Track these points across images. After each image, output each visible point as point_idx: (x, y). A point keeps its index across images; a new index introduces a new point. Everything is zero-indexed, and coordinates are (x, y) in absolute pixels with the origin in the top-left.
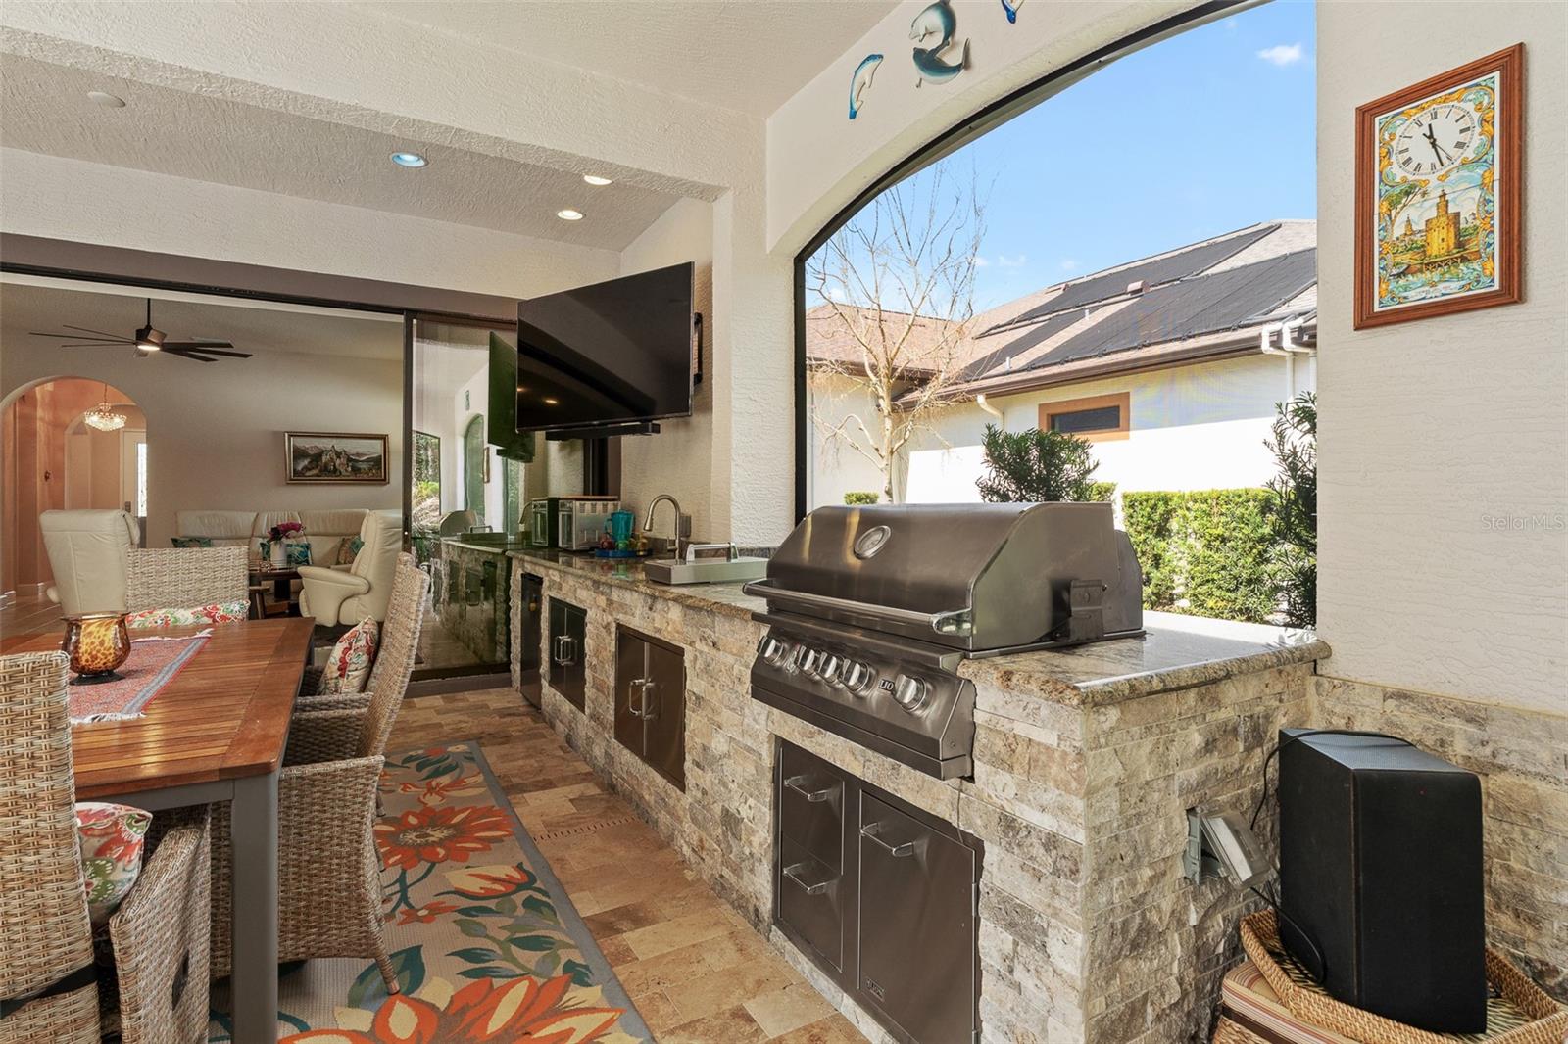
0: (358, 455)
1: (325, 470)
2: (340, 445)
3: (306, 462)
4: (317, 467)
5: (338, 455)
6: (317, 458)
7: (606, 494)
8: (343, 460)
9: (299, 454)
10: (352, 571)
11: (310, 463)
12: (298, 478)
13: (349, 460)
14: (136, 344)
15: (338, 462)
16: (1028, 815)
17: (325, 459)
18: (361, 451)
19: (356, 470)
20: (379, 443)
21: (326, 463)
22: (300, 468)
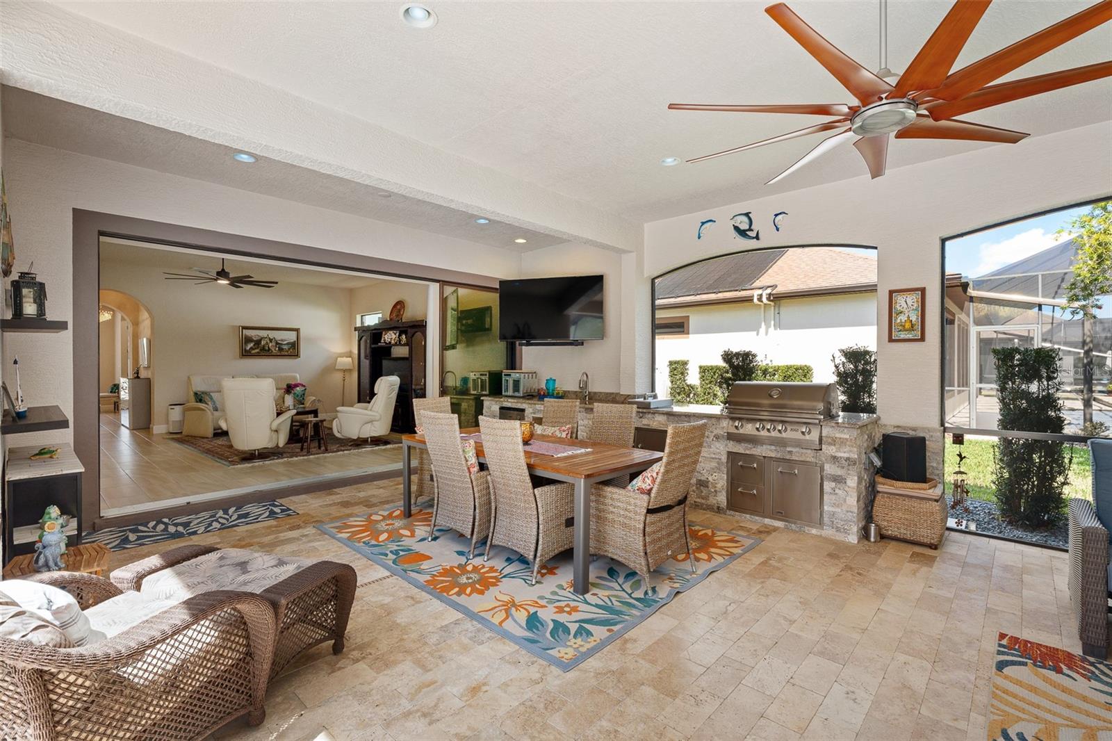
0: (282, 340)
1: (263, 349)
2: (272, 334)
3: (252, 345)
4: (258, 348)
5: (271, 340)
6: (258, 342)
7: (515, 369)
8: (274, 344)
9: (248, 340)
10: (369, 408)
11: (254, 345)
12: (245, 354)
13: (277, 343)
14: (216, 280)
15: (270, 345)
16: (839, 455)
17: (263, 343)
18: (283, 338)
19: (281, 349)
20: (294, 333)
21: (264, 346)
22: (248, 348)
